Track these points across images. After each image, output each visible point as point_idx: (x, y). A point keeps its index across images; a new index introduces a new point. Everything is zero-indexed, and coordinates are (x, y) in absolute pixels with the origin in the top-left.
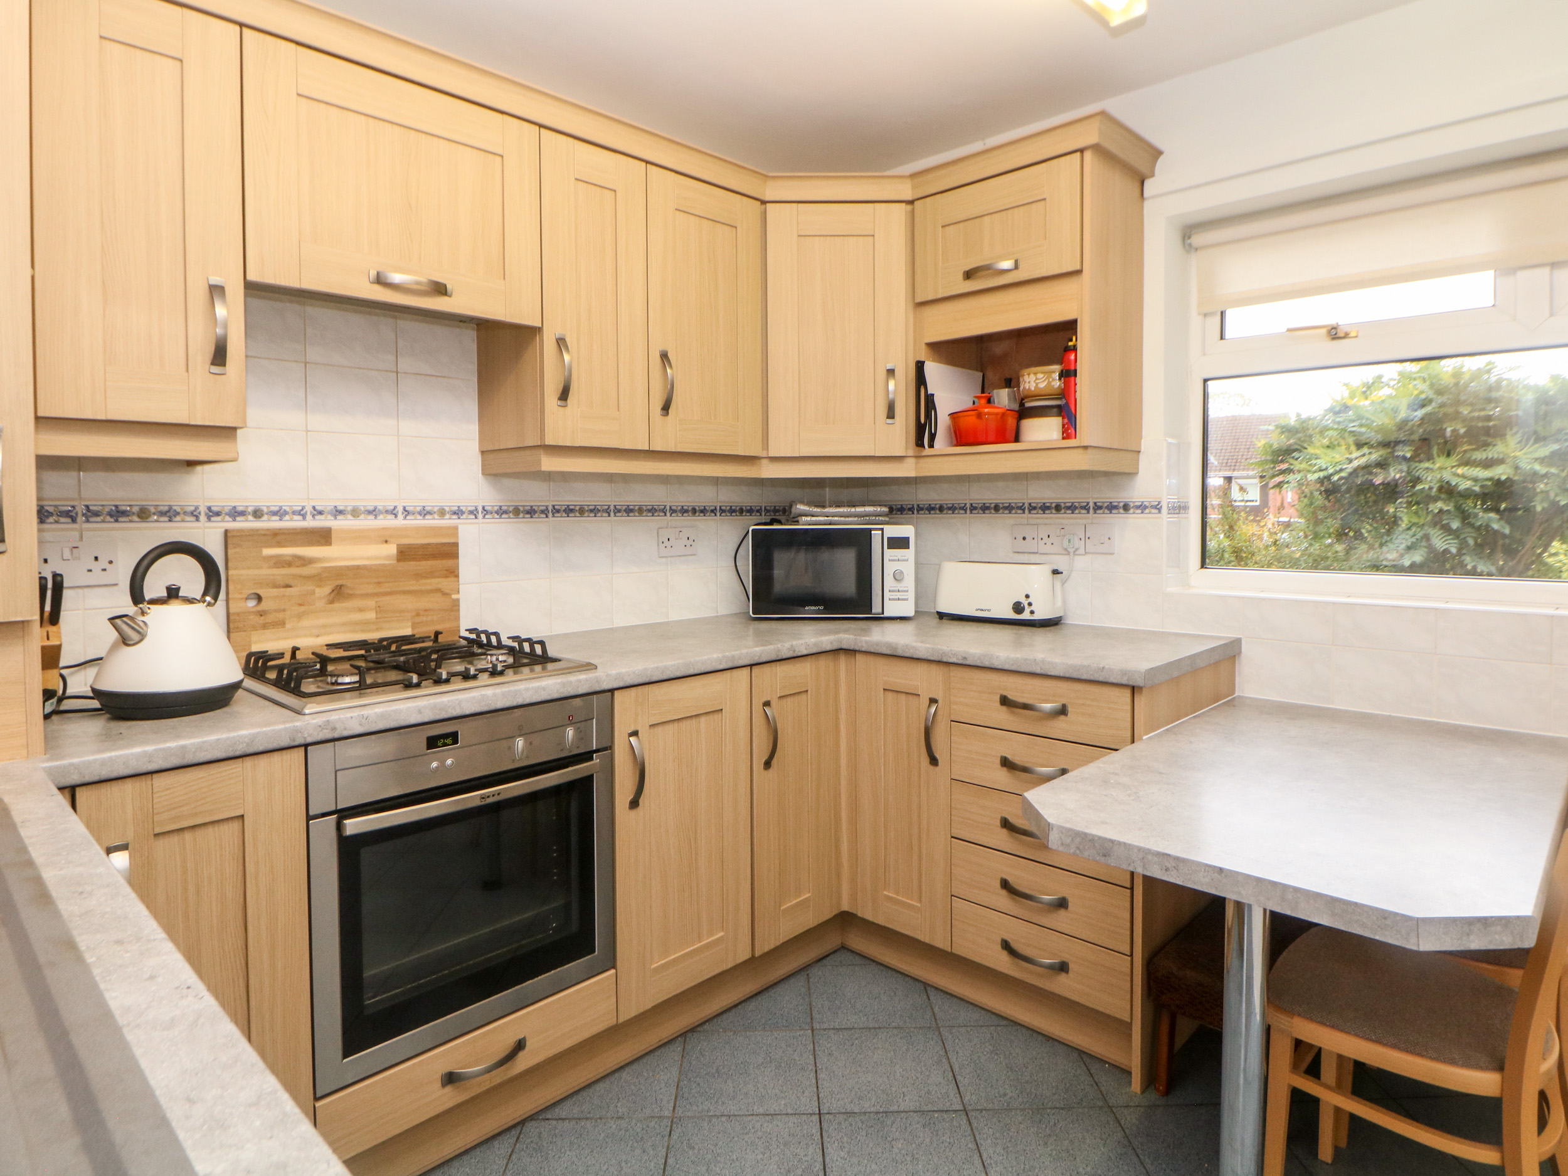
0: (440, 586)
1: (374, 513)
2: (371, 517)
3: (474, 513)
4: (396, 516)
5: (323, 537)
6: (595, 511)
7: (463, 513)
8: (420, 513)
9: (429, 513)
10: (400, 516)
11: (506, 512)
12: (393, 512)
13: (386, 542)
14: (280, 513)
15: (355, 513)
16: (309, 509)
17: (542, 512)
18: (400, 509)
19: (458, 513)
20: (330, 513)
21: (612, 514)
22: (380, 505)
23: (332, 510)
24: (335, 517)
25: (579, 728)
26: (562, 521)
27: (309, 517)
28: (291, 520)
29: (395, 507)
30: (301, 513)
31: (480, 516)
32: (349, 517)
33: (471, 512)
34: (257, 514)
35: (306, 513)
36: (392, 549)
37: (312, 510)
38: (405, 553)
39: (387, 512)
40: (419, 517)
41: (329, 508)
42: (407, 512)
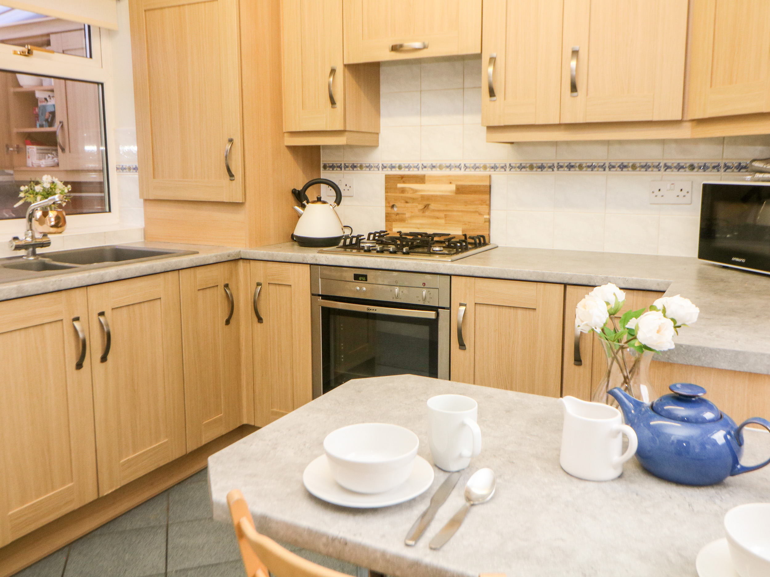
0: (477, 210)
1: (450, 167)
2: (448, 169)
3: (504, 167)
4: (460, 169)
5: (421, 179)
6: (592, 167)
7: (497, 168)
8: (473, 168)
9: (478, 167)
10: (463, 169)
11: (524, 167)
12: (459, 167)
13: (450, 183)
14: (408, 167)
15: (441, 167)
16: (420, 165)
17: (550, 167)
18: (462, 166)
19: (494, 168)
20: (429, 167)
21: (607, 169)
22: (453, 163)
23: (430, 166)
24: (432, 169)
25: (429, 291)
26: (564, 174)
27: (420, 169)
28: (413, 170)
29: (460, 165)
30: (417, 167)
31: (508, 169)
32: (438, 169)
33: (502, 167)
34: (400, 167)
35: (419, 167)
36: (453, 187)
37: (422, 165)
38: (460, 190)
39: (456, 167)
40: (472, 170)
41: (429, 165)
42: (466, 167)
